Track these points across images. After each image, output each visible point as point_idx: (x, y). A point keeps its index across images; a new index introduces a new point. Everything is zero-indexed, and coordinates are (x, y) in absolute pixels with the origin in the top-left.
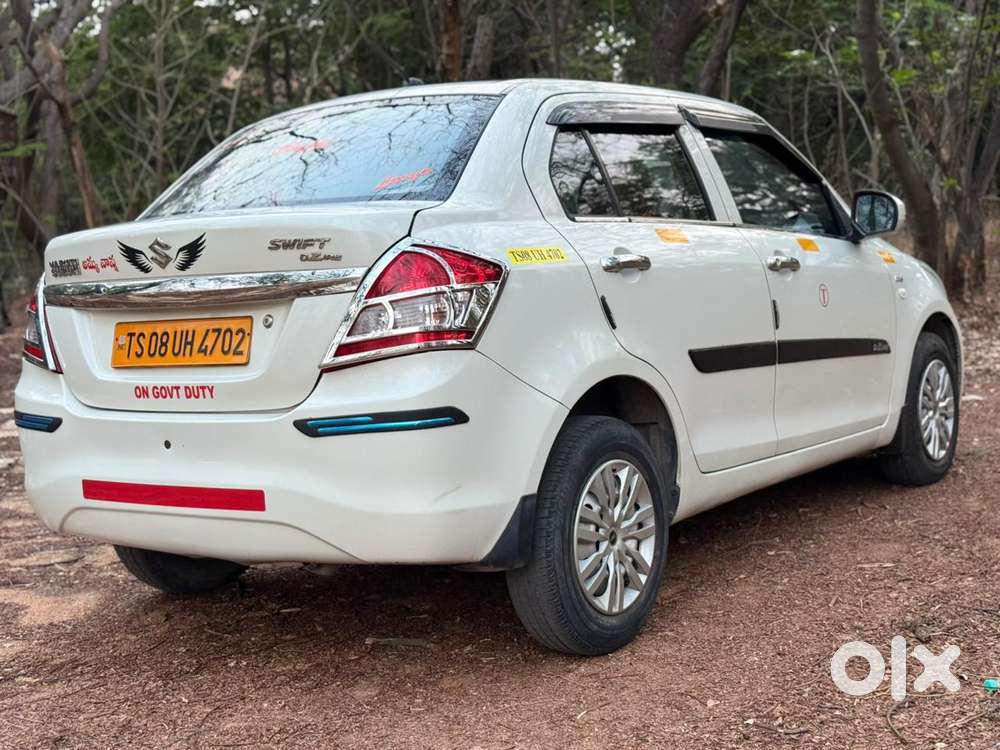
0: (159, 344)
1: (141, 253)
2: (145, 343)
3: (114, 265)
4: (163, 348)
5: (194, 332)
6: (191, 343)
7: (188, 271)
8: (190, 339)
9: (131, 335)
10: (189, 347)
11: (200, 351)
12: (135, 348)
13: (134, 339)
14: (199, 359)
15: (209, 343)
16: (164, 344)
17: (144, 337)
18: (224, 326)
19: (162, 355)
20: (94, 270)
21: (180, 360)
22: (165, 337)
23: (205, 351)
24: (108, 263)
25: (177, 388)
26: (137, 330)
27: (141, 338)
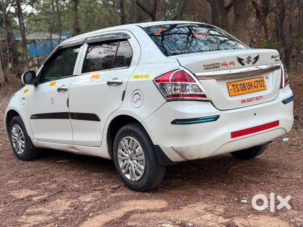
0: (243, 87)
1: (243, 60)
2: (239, 87)
3: (234, 64)
4: (245, 88)
5: (251, 82)
6: (252, 85)
7: (255, 65)
8: (251, 85)
9: (233, 85)
10: (251, 86)
11: (255, 87)
12: (236, 89)
13: (235, 86)
14: (255, 89)
15: (256, 85)
16: (245, 87)
17: (238, 86)
18: (258, 79)
19: (245, 90)
20: (226, 66)
21: (250, 90)
22: (244, 85)
23: (256, 87)
24: (232, 63)
25: (254, 98)
26: (235, 84)
27: (237, 86)
